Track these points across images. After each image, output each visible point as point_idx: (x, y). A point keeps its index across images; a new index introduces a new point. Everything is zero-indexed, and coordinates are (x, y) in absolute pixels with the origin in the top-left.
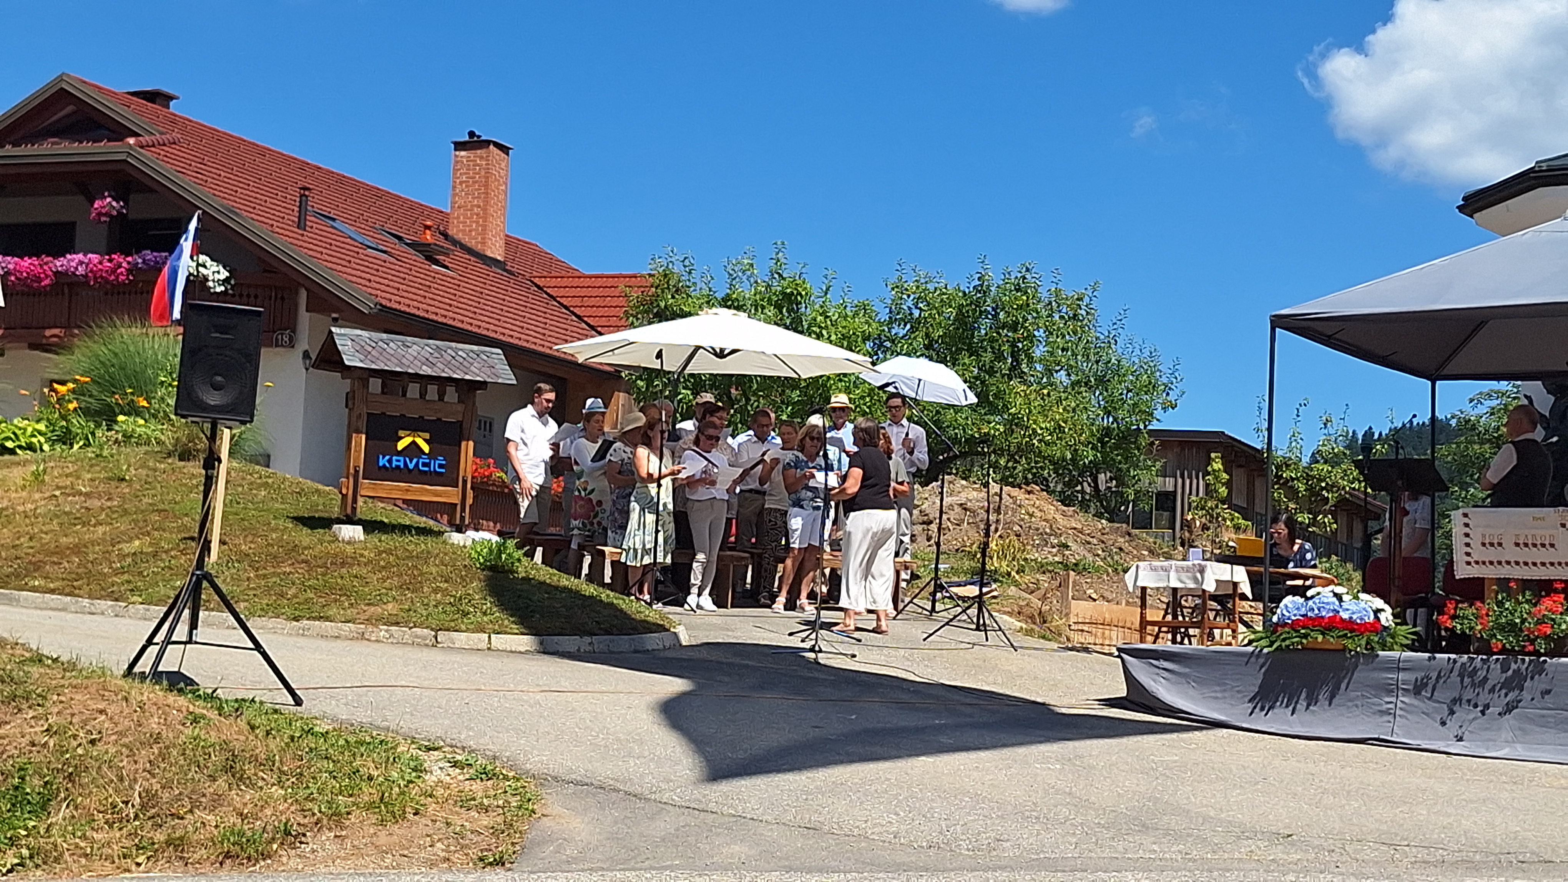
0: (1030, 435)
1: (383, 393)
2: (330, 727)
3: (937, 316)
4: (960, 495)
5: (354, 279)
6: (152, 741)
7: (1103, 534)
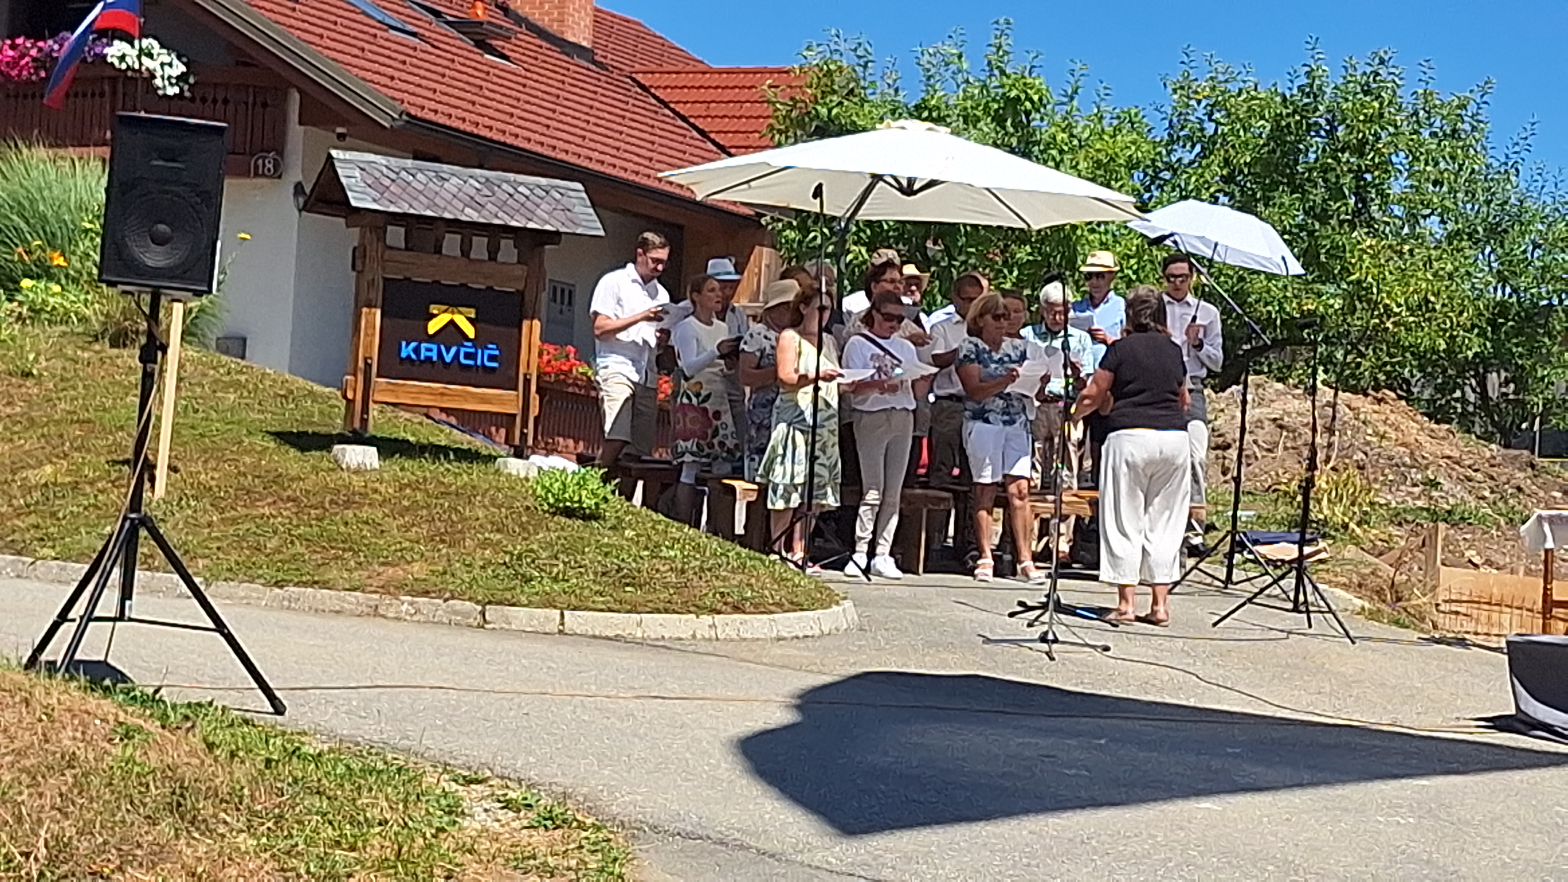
0: (1380, 316)
1: (407, 249)
2: (326, 748)
3: (1242, 133)
4: (1272, 405)
5: (369, 75)
6: (63, 763)
7: (1492, 466)
